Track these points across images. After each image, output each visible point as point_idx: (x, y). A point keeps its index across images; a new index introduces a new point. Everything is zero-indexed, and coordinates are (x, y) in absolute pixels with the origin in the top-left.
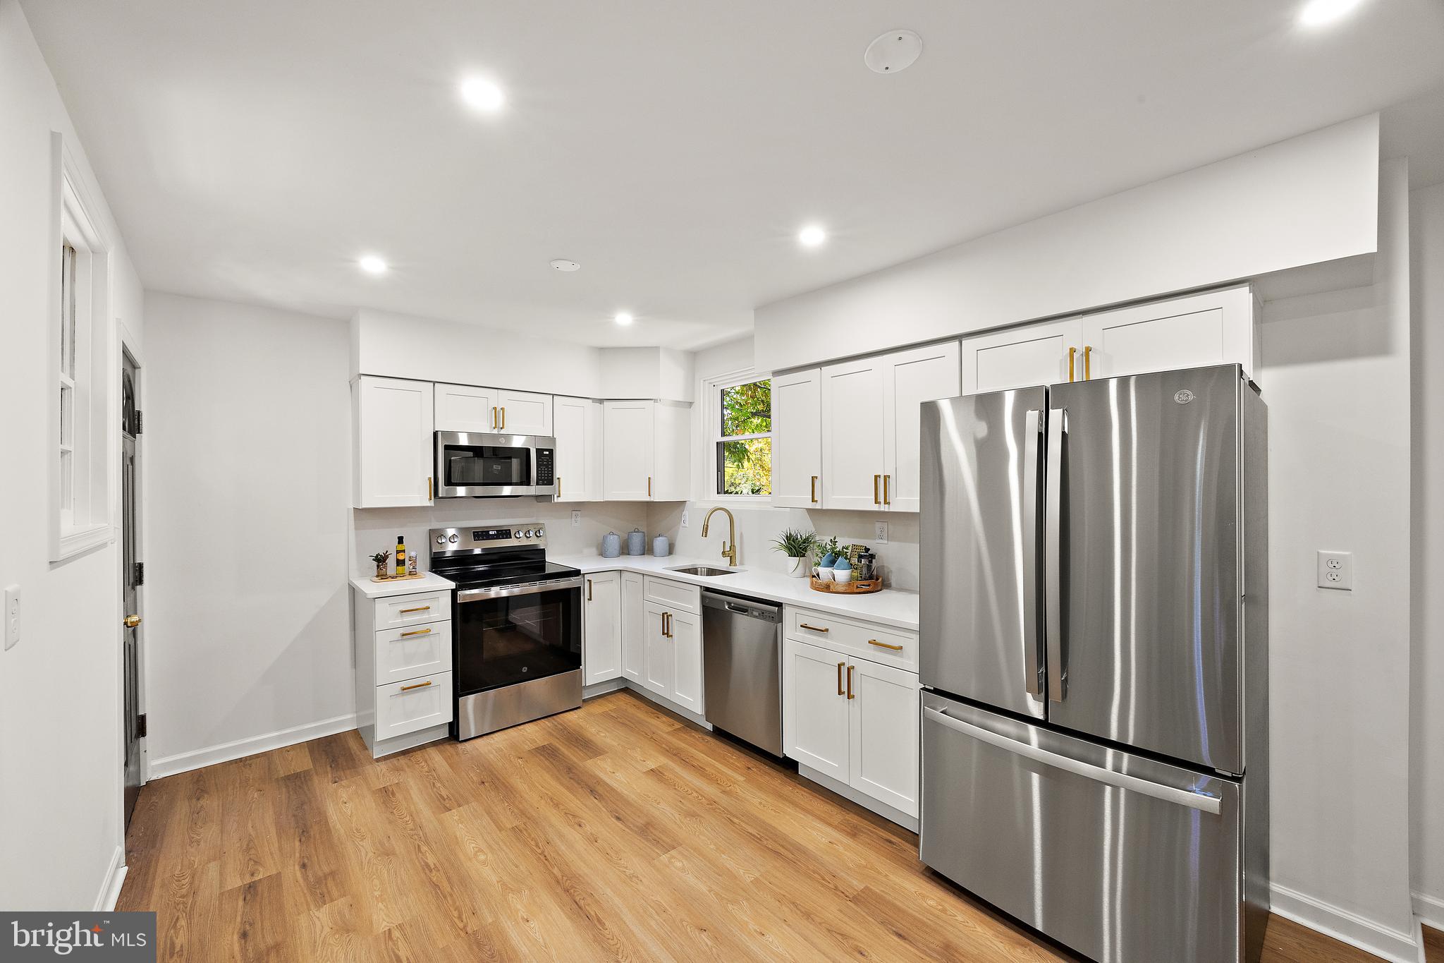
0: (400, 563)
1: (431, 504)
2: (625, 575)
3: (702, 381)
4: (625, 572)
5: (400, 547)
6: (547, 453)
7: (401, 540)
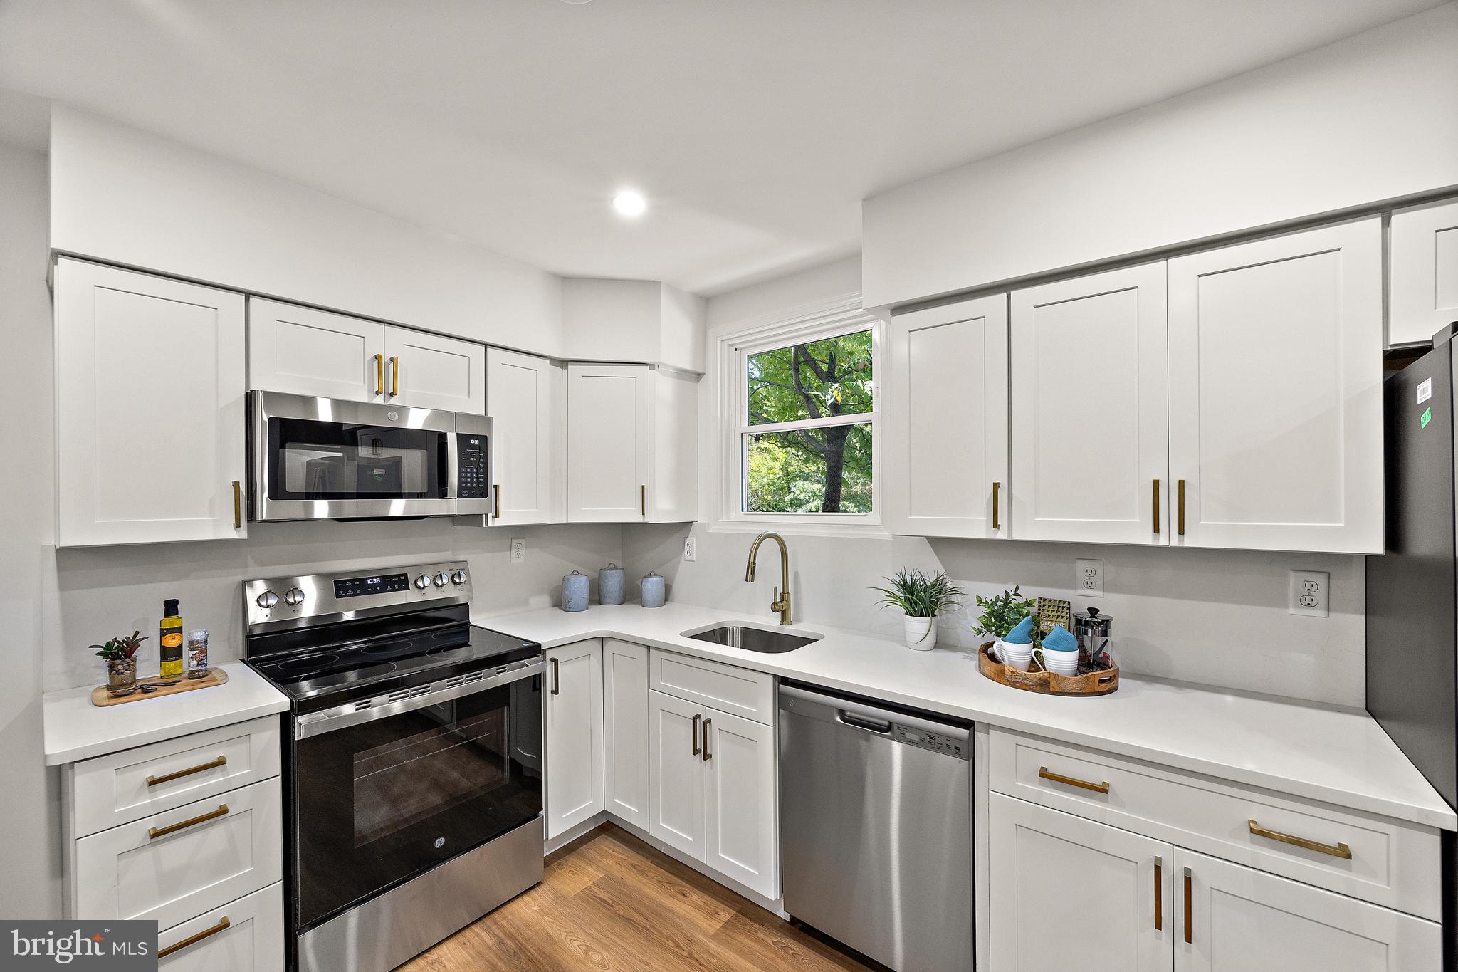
0: (170, 654)
1: (242, 534)
2: (610, 646)
3: (719, 341)
4: (614, 642)
5: (171, 622)
6: (477, 442)
7: (171, 607)
